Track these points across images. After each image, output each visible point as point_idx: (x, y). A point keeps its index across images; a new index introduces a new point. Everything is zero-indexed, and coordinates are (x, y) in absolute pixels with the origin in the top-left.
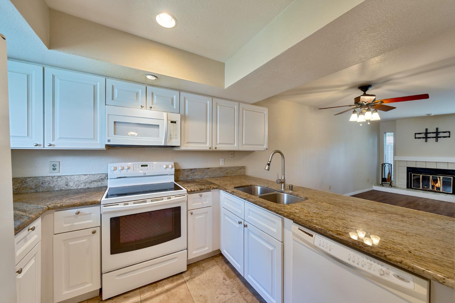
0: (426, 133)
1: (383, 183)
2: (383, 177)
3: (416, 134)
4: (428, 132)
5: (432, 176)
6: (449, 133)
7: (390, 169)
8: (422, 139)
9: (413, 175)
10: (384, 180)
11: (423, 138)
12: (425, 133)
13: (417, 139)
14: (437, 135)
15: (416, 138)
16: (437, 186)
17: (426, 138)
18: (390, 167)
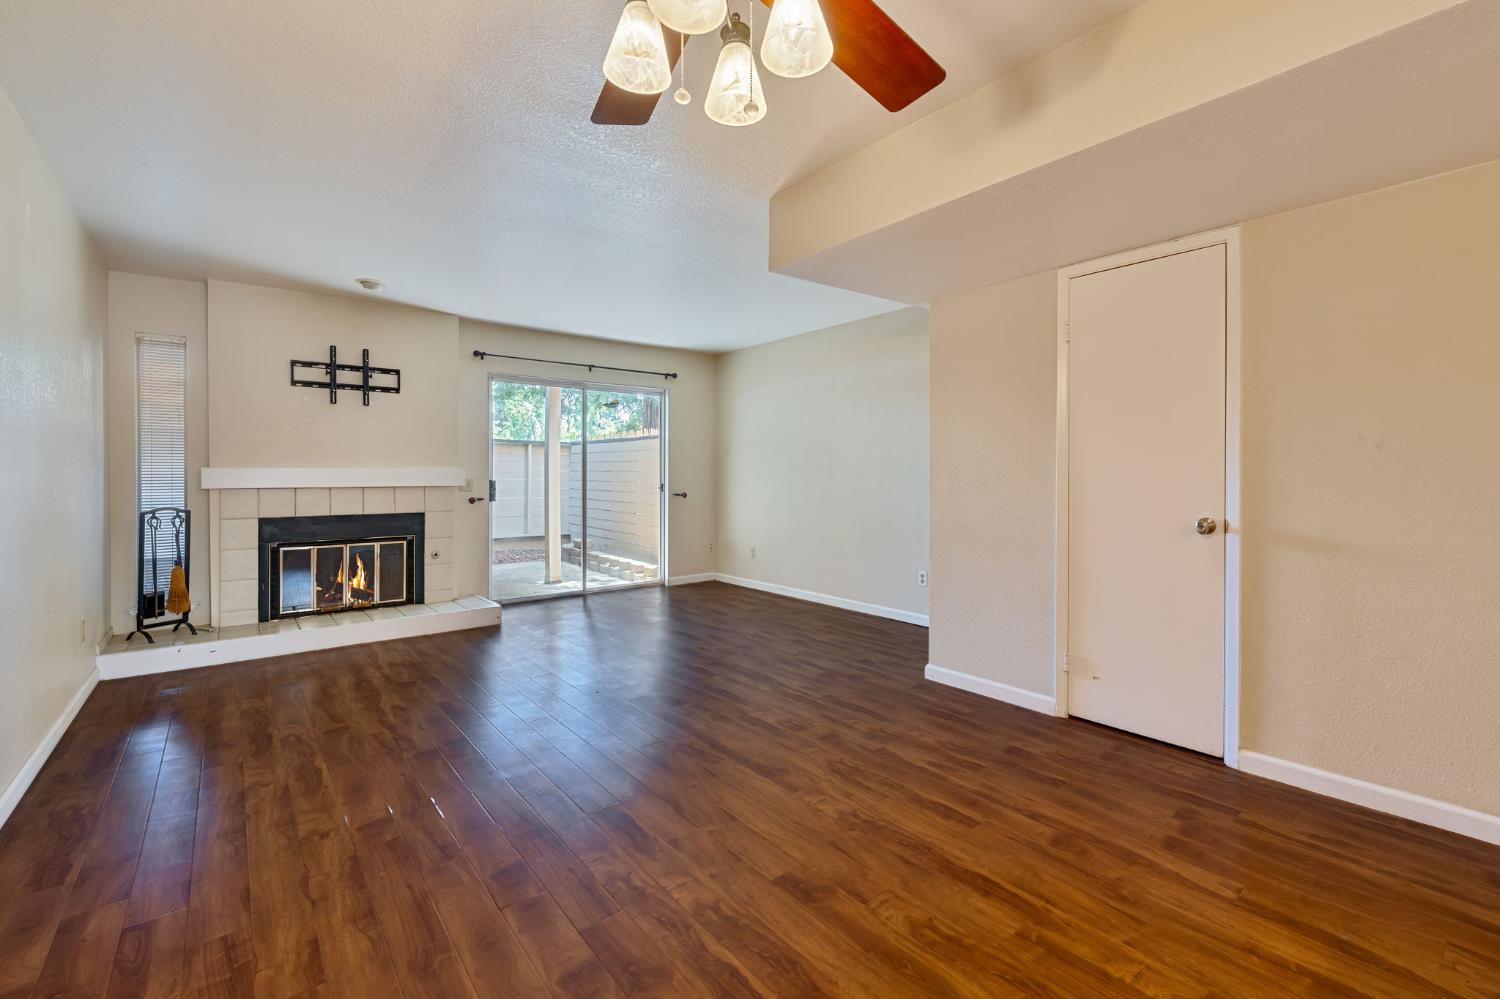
0: (332, 367)
1: (147, 622)
2: (148, 589)
3: (294, 363)
4: (338, 362)
5: (348, 545)
6: (396, 377)
7: (182, 537)
8: (315, 390)
9: (284, 551)
10: (149, 605)
11: (321, 385)
12: (327, 366)
13: (299, 389)
14: (366, 379)
15: (294, 383)
16: (355, 586)
17: (333, 386)
18: (183, 529)
